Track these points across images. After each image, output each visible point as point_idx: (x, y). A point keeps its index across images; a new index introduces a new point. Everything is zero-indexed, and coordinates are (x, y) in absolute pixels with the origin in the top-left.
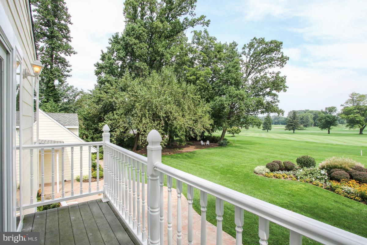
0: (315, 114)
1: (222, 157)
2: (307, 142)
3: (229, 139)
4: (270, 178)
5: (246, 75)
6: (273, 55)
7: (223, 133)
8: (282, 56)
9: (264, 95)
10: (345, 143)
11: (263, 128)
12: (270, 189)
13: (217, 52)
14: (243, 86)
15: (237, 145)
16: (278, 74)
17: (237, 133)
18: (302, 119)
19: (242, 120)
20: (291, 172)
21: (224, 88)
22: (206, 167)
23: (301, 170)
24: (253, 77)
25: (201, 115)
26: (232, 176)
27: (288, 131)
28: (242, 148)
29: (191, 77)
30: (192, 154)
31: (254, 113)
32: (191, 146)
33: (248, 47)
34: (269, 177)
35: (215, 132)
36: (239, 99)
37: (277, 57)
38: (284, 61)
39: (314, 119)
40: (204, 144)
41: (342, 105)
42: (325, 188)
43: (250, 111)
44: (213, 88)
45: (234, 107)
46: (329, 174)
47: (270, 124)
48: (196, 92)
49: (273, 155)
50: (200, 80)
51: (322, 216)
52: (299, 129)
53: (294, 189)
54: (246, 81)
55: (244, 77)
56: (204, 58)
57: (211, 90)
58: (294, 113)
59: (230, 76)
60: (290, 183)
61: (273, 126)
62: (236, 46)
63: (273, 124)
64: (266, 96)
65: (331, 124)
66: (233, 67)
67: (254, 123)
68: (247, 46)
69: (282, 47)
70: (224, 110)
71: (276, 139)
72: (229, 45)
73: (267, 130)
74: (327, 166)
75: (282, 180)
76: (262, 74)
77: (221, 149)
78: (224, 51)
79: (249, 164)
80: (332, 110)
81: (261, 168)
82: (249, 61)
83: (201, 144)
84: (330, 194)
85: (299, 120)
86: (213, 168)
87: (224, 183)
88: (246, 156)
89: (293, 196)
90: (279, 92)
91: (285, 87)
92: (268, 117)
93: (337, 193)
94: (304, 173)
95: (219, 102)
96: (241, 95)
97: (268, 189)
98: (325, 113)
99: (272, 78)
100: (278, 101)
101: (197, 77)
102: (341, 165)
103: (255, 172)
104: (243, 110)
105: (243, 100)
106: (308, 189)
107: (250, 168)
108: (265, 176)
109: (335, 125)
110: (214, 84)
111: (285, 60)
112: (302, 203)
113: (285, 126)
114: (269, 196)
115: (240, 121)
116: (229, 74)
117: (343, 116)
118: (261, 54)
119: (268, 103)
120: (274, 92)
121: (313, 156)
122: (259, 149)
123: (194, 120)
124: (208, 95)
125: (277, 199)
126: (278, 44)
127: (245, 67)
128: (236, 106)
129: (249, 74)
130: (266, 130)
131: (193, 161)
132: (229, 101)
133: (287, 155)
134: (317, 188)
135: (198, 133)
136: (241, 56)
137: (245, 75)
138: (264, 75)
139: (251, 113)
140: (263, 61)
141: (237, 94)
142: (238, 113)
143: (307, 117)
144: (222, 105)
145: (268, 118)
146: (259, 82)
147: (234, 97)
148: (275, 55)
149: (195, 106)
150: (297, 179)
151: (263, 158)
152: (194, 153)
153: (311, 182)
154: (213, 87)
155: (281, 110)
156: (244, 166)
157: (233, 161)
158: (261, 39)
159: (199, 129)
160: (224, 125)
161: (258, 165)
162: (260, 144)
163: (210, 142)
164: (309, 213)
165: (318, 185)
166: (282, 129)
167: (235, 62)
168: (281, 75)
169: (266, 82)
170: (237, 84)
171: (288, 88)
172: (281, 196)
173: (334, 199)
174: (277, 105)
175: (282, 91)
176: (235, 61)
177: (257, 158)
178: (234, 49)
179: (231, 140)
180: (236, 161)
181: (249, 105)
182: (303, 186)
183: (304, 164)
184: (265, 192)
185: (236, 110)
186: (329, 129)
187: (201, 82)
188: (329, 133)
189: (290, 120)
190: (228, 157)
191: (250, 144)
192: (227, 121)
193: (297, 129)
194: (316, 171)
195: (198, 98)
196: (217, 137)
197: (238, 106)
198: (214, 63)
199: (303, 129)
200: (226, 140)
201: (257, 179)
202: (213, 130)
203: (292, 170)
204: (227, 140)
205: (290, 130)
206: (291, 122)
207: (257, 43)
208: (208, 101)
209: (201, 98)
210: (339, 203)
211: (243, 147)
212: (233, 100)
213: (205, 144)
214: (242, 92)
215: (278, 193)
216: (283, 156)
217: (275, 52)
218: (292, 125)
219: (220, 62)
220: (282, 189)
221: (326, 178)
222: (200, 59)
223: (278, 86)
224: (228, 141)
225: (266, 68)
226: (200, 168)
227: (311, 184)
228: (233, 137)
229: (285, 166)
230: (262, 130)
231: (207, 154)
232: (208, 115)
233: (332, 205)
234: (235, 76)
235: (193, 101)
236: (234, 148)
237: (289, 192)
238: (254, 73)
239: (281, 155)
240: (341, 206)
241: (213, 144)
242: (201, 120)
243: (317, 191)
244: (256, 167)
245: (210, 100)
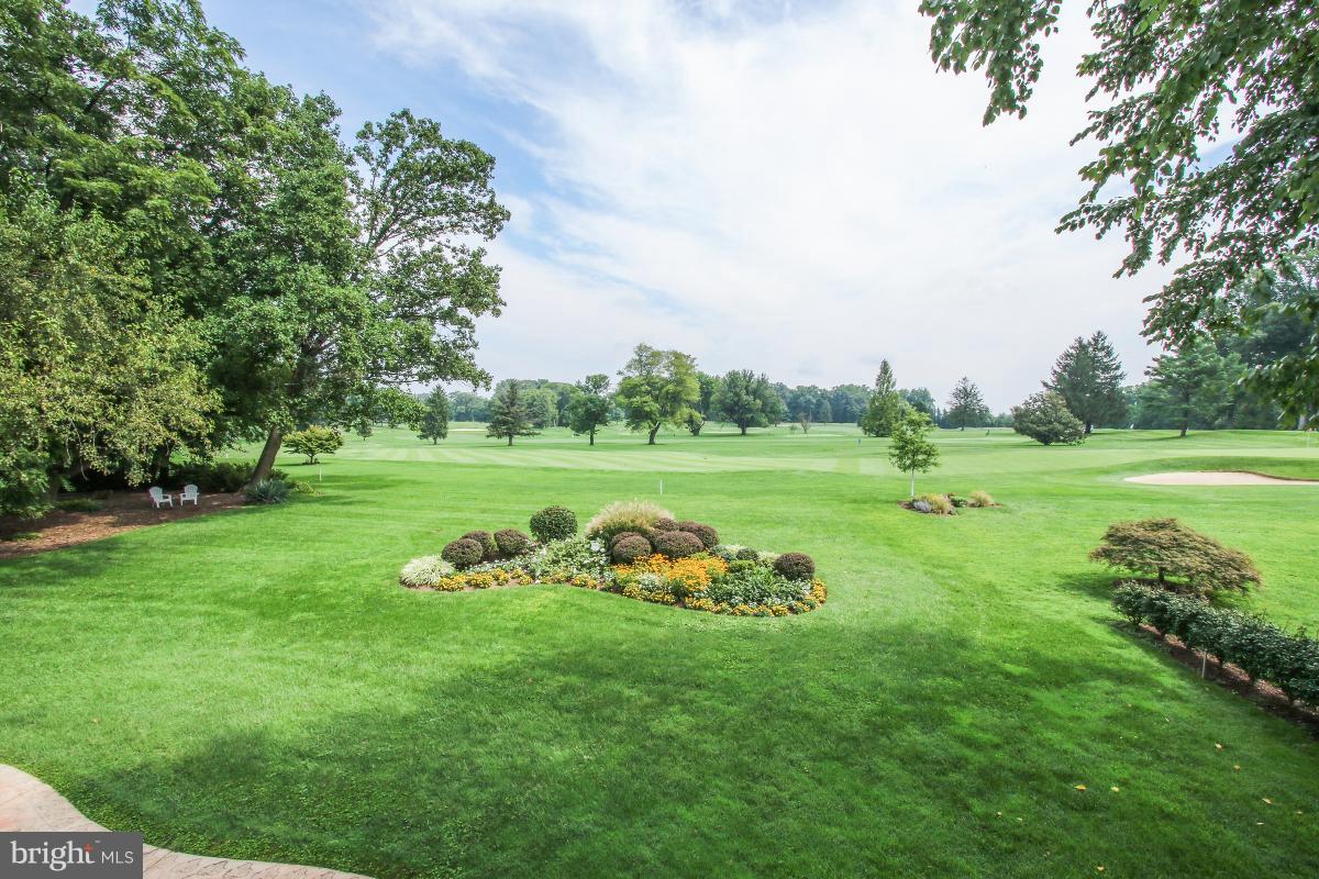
0: (561, 394)
1: (265, 545)
2: (545, 469)
3: (293, 473)
4: (457, 594)
5: (371, 238)
6: (466, 191)
7: (268, 452)
8: (492, 202)
9: (432, 318)
10: (626, 465)
11: (422, 430)
12: (458, 628)
13: (247, 111)
14: (359, 276)
15: (329, 492)
16: (478, 255)
17: (327, 450)
18: (531, 405)
19: (348, 400)
20: (518, 561)
21: (279, 269)
22: (182, 601)
23: (544, 551)
24: (396, 250)
25: (154, 370)
26: (312, 615)
27: (494, 440)
28: (350, 503)
29: (94, 184)
30: (94, 554)
31: (397, 378)
32: (86, 518)
33: (380, 137)
34: (453, 590)
35: (230, 446)
36: (342, 318)
37: (477, 201)
38: (496, 221)
39: (560, 406)
40: (170, 500)
41: (620, 373)
42: (602, 590)
43: (381, 368)
44: (221, 260)
45: (319, 351)
46: (609, 547)
47: (444, 419)
48: (122, 259)
49: (459, 515)
50: (146, 209)
51: (605, 670)
52: (522, 434)
53: (527, 610)
54: (369, 257)
55: (361, 241)
56: (172, 112)
57: (213, 264)
58: (513, 385)
59: (306, 224)
60: (517, 596)
61: (453, 427)
62: (333, 114)
63: (451, 419)
64: (438, 324)
65: (596, 420)
66: (321, 191)
67: (396, 413)
68: (376, 130)
69: (493, 173)
70: (275, 355)
71: (461, 466)
72: (302, 102)
73: (435, 439)
74: (604, 528)
75: (493, 591)
76: (428, 246)
77: (257, 514)
78: (280, 117)
79: (379, 559)
80: (599, 382)
81: (427, 565)
82: (384, 188)
83: (150, 504)
84: (613, 602)
85: (523, 409)
86: (219, 598)
87: (276, 654)
88: (368, 531)
89: (529, 632)
90: (477, 315)
91: (497, 301)
92: (438, 394)
93: (629, 596)
94: (551, 556)
95: (251, 320)
96: (350, 307)
97: (454, 629)
98: (586, 389)
99: (460, 264)
100: (475, 345)
101: (129, 188)
102: (632, 521)
103: (403, 583)
104: (355, 361)
105: (356, 323)
106: (565, 602)
107: (384, 571)
108: (441, 588)
109: (604, 422)
110: (226, 243)
111: (499, 217)
112: (554, 646)
113: (488, 424)
114: (458, 653)
115: (343, 402)
116: (302, 216)
117: (621, 399)
118: (427, 177)
119: (445, 347)
120: (463, 312)
121: (570, 504)
122: (413, 502)
123: (105, 391)
124: (193, 283)
125: (486, 656)
126: (483, 160)
127: (365, 206)
128: (326, 347)
129: (382, 236)
130: (431, 439)
131: (101, 584)
132: (301, 321)
133: (501, 512)
134: (585, 593)
135: (132, 451)
136: (350, 161)
137: (365, 237)
138: (433, 250)
139: (384, 377)
140: (431, 201)
141: (336, 299)
142: (337, 371)
143: (543, 399)
144: (265, 333)
145: (437, 400)
146: (418, 272)
147: (321, 310)
148: (472, 192)
149: (116, 321)
150: (534, 578)
151: (427, 530)
152: (109, 546)
153: (569, 579)
154: (222, 256)
155: (482, 372)
156: (361, 566)
157: (315, 556)
158: (428, 125)
159: (138, 429)
160: (274, 417)
161: (414, 555)
162: (414, 482)
163: (202, 491)
164: (574, 673)
165: (584, 585)
166: (479, 434)
167: (329, 175)
168: (486, 262)
169: (439, 274)
170: (336, 262)
171: (505, 305)
172: (494, 645)
173: (623, 612)
174: (472, 357)
175: (488, 313)
176: (326, 172)
177: (410, 531)
178: (324, 127)
179: (302, 479)
180: (325, 553)
181: (381, 347)
182: (552, 595)
183: (549, 532)
184: (445, 645)
185: (327, 361)
186: (593, 432)
187: (155, 218)
188: (592, 443)
189: (500, 407)
190: (292, 544)
191: (381, 487)
192: (287, 404)
193: (518, 434)
194: (579, 547)
195: (133, 286)
196: (240, 469)
197: (334, 348)
198: (227, 150)
199: (534, 434)
200: (279, 476)
201: (414, 607)
202: (217, 440)
203: (518, 554)
204: (286, 475)
205: (500, 436)
206: (505, 414)
207: (413, 131)
208: (190, 309)
209: (156, 290)
210: (636, 620)
211: (355, 499)
212: (318, 320)
213: (177, 502)
214: (353, 293)
215: (484, 635)
216: (488, 517)
217: (471, 184)
218: (505, 423)
219: (260, 159)
220: (496, 618)
221: (602, 562)
222: (150, 116)
223: (477, 294)
224: (288, 480)
225: (441, 228)
226: (147, 612)
227: (568, 585)
228: (311, 464)
229: (499, 546)
230: (418, 439)
231: (187, 543)
232: (191, 370)
233: (622, 630)
234: (326, 228)
235: (102, 302)
236: (316, 507)
237: (516, 624)
238: (399, 238)
239: (484, 511)
240: (641, 629)
241: (215, 499)
242: (151, 393)
243: (586, 603)
244: (407, 563)
245: (206, 308)
